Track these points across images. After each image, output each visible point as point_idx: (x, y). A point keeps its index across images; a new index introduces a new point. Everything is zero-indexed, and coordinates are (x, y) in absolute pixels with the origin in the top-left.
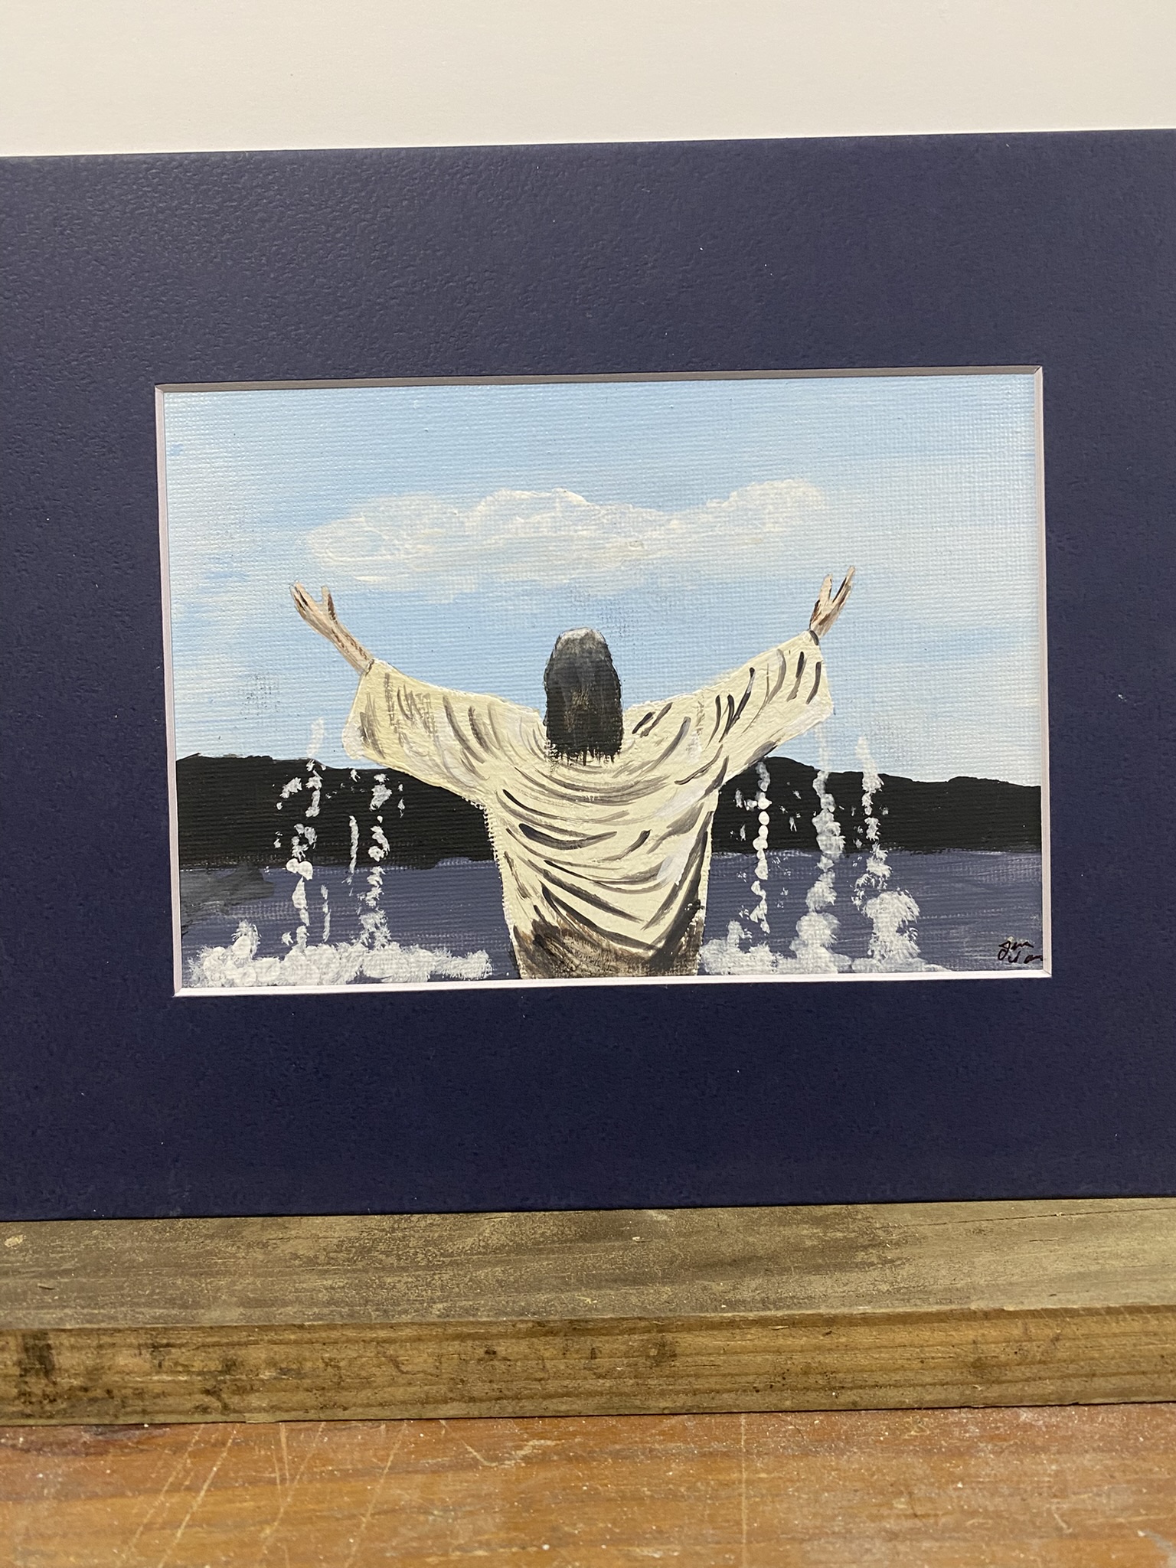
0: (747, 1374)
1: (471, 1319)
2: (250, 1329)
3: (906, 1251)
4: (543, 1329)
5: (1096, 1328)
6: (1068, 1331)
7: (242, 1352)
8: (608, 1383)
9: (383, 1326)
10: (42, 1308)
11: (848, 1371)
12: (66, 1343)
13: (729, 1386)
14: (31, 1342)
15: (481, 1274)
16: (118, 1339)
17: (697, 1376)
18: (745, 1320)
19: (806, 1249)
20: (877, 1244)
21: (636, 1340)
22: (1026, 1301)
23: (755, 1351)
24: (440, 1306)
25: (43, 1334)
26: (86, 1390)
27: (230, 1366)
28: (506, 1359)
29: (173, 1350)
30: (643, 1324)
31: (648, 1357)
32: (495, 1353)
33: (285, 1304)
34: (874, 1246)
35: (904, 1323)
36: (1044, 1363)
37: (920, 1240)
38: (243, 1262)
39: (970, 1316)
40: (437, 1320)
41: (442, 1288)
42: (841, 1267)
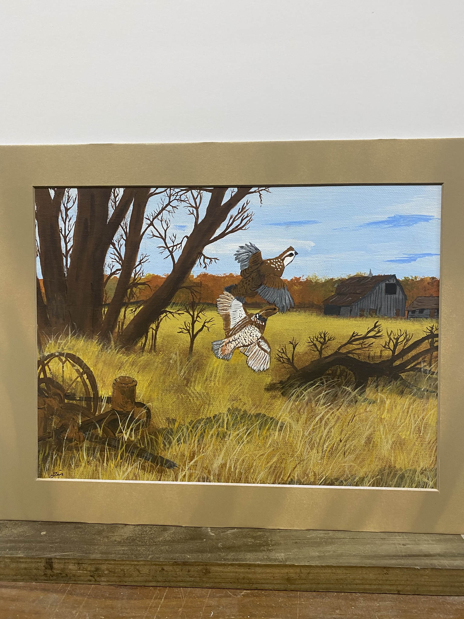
0: (228, 578)
1: (158, 560)
2: (102, 560)
3: (275, 547)
4: (176, 564)
5: (319, 571)
6: (312, 571)
7: (100, 566)
8: (193, 579)
9: (136, 561)
10: (51, 552)
11: (254, 579)
12: (56, 561)
13: (224, 581)
14: (48, 561)
15: (162, 548)
16: (69, 561)
17: (216, 578)
18: (228, 564)
19: (248, 545)
20: (268, 545)
21: (200, 568)
22: (301, 563)
23: (230, 572)
24: (151, 556)
25: (50, 559)
26: (61, 574)
27: (97, 569)
28: (167, 571)
29: (83, 565)
30: (202, 563)
31: (203, 572)
32: (164, 569)
33: (112, 554)
34: (266, 545)
35: (269, 567)
36: (306, 580)
37: (279, 544)
38: (102, 542)
39: (286, 566)
40: (149, 560)
41: (152, 551)
42: (256, 551)
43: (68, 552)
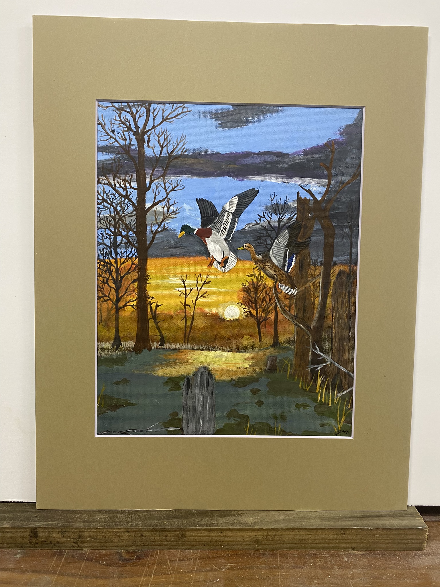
0: (202, 542)
1: (137, 527)
2: (85, 528)
4: (154, 530)
5: (284, 533)
6: (277, 534)
7: (83, 534)
8: (169, 543)
9: (116, 529)
10: (35, 521)
11: (225, 541)
12: (41, 530)
13: (198, 544)
14: (33, 530)
15: (141, 515)
16: (53, 530)
17: (190, 542)
18: (202, 529)
21: (176, 533)
22: (268, 526)
23: (204, 536)
24: (130, 523)
25: (35, 529)
26: (45, 541)
27: (80, 537)
28: (145, 537)
29: (67, 533)
30: (178, 529)
31: (179, 537)
32: (143, 535)
33: (93, 522)
35: (239, 531)
36: (272, 541)
39: (255, 530)
40: (129, 527)
41: (131, 519)
42: (227, 516)
43: (52, 521)
